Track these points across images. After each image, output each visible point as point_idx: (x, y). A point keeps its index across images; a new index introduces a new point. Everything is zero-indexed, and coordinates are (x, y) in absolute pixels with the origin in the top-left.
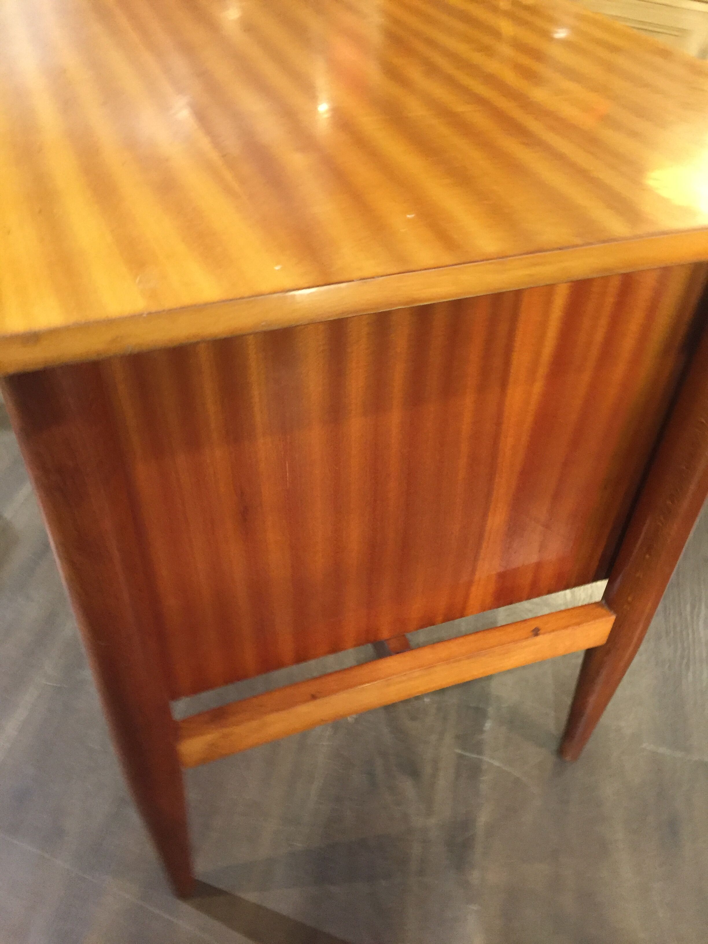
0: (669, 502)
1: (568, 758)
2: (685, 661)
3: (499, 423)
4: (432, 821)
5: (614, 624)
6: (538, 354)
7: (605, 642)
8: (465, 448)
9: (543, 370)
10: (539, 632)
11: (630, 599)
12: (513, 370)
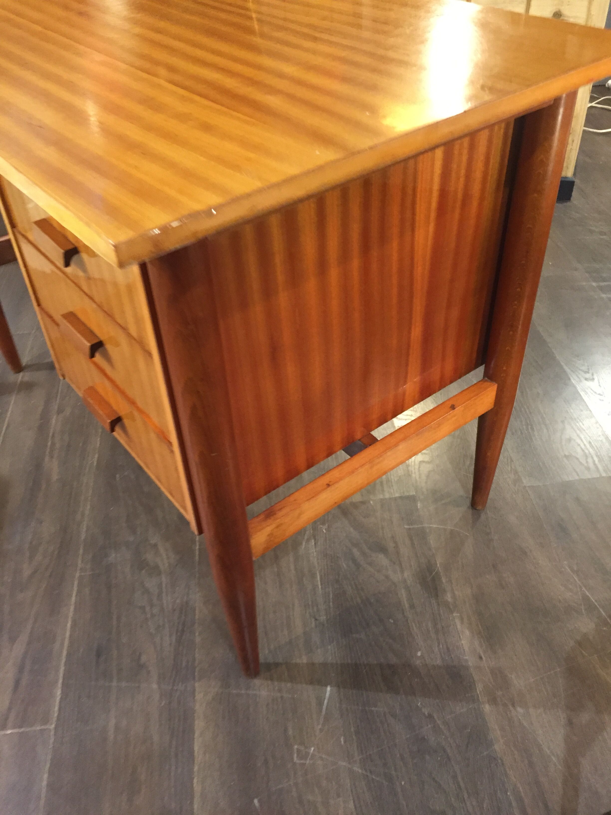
0: (518, 290)
1: (479, 507)
2: (529, 427)
3: (412, 259)
4: (406, 574)
5: (497, 391)
6: (430, 203)
7: (493, 407)
8: (395, 280)
9: (433, 215)
10: (455, 407)
11: (504, 368)
12: (417, 218)
